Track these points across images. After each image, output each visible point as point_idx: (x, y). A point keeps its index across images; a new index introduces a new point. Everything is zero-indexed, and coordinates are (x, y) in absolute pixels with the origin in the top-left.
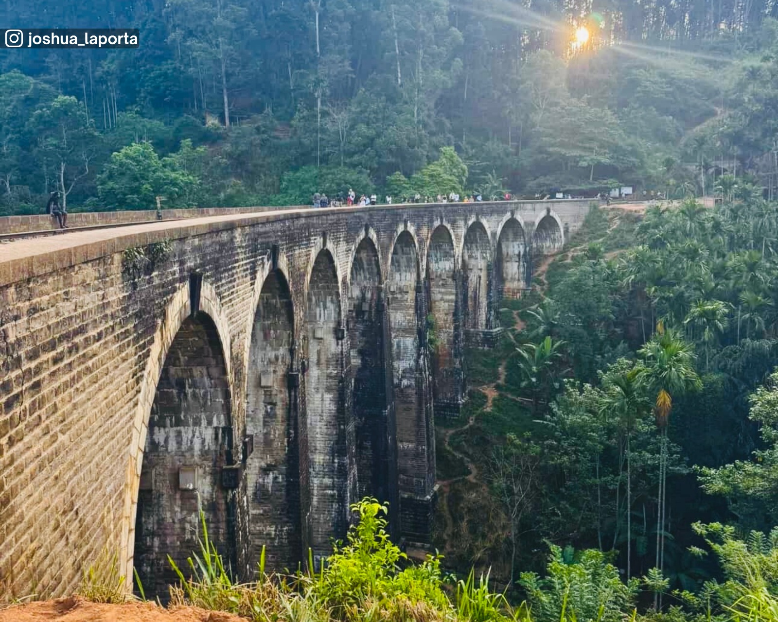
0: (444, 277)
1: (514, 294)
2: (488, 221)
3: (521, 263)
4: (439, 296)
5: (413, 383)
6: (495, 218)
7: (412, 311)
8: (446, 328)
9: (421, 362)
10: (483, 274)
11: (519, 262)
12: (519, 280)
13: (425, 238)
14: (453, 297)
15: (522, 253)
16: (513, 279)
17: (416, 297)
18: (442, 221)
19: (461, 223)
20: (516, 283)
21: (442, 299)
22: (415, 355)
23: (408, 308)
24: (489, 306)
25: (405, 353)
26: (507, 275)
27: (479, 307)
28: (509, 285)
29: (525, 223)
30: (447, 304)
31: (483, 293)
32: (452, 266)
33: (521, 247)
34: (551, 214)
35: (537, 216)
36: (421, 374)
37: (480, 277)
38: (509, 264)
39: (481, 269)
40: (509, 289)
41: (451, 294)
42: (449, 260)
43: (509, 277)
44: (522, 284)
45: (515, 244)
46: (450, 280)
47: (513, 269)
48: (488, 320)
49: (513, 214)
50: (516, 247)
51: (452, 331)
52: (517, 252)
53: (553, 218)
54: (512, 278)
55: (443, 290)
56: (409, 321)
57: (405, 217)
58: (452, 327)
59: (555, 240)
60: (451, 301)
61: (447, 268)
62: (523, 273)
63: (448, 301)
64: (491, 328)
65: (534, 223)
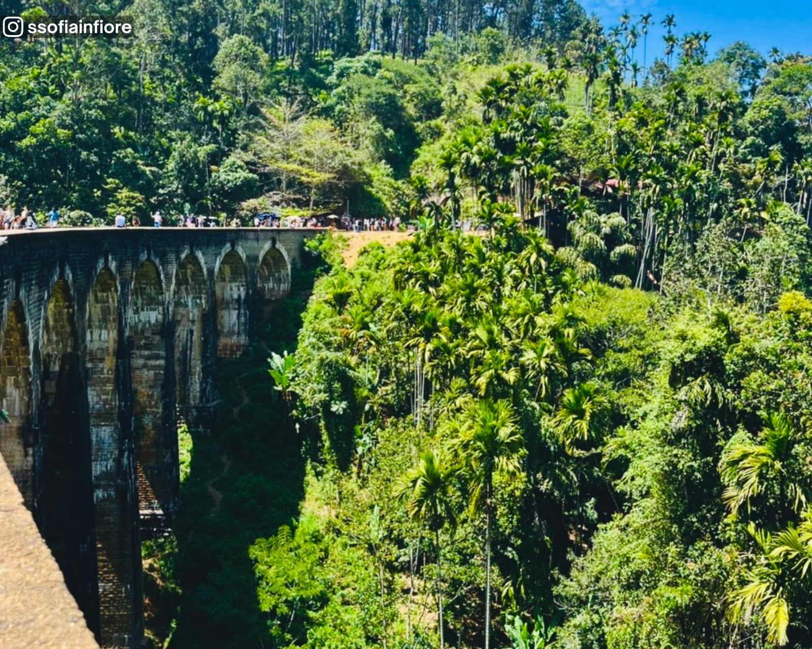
0: (148, 334)
1: (233, 352)
2: (204, 254)
3: (242, 311)
4: (141, 362)
5: (113, 493)
6: (212, 250)
7: (109, 387)
8: (151, 407)
9: (125, 461)
10: (196, 328)
11: (239, 309)
12: (239, 334)
13: (128, 277)
14: (161, 362)
15: (243, 297)
16: (231, 334)
17: (117, 366)
18: (149, 254)
19: (172, 257)
20: (235, 337)
21: (145, 366)
22: (117, 452)
23: (104, 382)
24: (204, 370)
25: (99, 449)
26: (223, 327)
27: (191, 374)
28: (223, 341)
29: (247, 257)
30: (152, 372)
31: (195, 354)
32: (160, 317)
33: (242, 289)
34: (277, 246)
35: (262, 248)
36: (125, 479)
37: (192, 332)
38: (225, 313)
39: (193, 322)
40: (226, 345)
41: (157, 357)
42: (155, 310)
43: (225, 330)
44: (243, 340)
45: (234, 285)
46: (158, 338)
47: (231, 318)
48: (203, 391)
49: (233, 246)
50: (235, 289)
51: (160, 410)
52: (235, 296)
53: (278, 251)
54: (229, 331)
55: (146, 353)
56: (106, 402)
57: (106, 246)
58: (161, 406)
59: (280, 280)
60: (159, 366)
61: (153, 321)
62: (245, 324)
63: (153, 368)
64: (208, 401)
65: (257, 257)
